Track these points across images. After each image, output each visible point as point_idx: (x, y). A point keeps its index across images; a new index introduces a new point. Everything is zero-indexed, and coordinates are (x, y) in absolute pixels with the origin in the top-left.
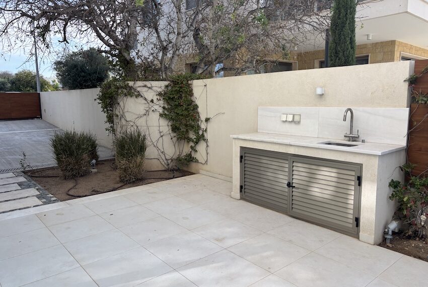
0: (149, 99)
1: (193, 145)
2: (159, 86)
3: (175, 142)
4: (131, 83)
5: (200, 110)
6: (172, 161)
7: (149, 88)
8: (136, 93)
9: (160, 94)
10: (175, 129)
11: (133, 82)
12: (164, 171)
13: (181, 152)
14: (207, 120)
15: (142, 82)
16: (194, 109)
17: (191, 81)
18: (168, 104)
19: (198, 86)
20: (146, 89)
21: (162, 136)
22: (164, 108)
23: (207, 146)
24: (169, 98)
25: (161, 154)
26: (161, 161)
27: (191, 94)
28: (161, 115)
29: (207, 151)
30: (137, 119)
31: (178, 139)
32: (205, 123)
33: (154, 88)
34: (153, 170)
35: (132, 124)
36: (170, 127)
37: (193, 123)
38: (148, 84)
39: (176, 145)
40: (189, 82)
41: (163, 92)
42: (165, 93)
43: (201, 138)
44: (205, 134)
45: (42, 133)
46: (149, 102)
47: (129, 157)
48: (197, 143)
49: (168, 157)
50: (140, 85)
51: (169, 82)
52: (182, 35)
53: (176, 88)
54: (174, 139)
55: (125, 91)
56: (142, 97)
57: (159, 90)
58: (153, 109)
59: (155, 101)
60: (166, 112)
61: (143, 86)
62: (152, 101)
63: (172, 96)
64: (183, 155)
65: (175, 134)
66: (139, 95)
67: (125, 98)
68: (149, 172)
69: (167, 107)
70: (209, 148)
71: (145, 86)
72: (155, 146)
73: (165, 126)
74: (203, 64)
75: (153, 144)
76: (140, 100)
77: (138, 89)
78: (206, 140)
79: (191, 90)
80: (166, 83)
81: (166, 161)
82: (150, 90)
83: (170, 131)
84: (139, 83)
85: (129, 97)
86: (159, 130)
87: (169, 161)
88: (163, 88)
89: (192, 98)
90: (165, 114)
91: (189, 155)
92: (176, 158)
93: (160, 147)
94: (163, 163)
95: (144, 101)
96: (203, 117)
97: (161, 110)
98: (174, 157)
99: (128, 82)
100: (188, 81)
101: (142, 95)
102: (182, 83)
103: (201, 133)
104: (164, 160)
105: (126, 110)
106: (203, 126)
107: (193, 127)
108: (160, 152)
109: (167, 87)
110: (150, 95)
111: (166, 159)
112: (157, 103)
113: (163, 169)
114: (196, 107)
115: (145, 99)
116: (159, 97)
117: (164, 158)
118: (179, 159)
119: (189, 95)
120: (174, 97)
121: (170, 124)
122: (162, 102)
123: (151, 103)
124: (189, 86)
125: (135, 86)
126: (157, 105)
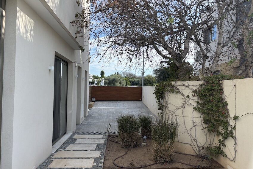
0: (186, 95)
1: (222, 139)
2: (195, 85)
3: (206, 132)
4: (173, 83)
5: (229, 107)
6: (203, 148)
7: (187, 86)
8: (176, 90)
9: (195, 91)
10: (206, 121)
11: (175, 82)
12: (195, 156)
13: (212, 142)
14: (236, 118)
15: (181, 82)
16: (223, 106)
17: (222, 81)
18: (202, 99)
19: (227, 85)
20: (184, 87)
21: (195, 126)
22: (198, 103)
23: (236, 144)
24: (202, 95)
25: (193, 141)
26: (193, 147)
27: (222, 93)
28: (195, 109)
29: (235, 148)
30: (176, 110)
31: (208, 130)
32: (234, 121)
33: (190, 87)
34: (186, 153)
35: (172, 113)
36: (202, 119)
37: (222, 119)
38: (186, 83)
39: (208, 136)
40: (221, 82)
41: (197, 90)
42: (199, 91)
43: (229, 134)
44: (234, 132)
45: (137, 110)
46: (186, 97)
47: (160, 142)
48: (225, 138)
49: (199, 145)
50: (180, 84)
51: (203, 82)
52: (222, 45)
53: (208, 87)
54: (206, 130)
55: (169, 88)
56: (180, 93)
57: (194, 88)
58: (188, 103)
59: (191, 96)
60: (199, 106)
61: (182, 85)
62: (188, 97)
63: (204, 94)
64: (213, 146)
65: (206, 126)
66: (178, 92)
67: (169, 94)
68: (183, 154)
69: (200, 102)
70: (237, 146)
71: (183, 85)
72: (188, 133)
73: (198, 117)
74: (243, 67)
75: (187, 131)
76: (179, 95)
77: (178, 87)
78: (235, 138)
79: (222, 89)
80: (201, 83)
81: (197, 148)
82: (187, 88)
83: (203, 123)
84: (179, 83)
85: (171, 93)
86: (193, 121)
87: (201, 149)
88: (198, 87)
89: (223, 96)
90: (199, 108)
91: (218, 148)
92: (206, 147)
93: (193, 135)
94: (195, 149)
95: (182, 97)
96: (232, 114)
97: (195, 104)
98: (205, 146)
99: (171, 82)
100: (219, 81)
101: (181, 92)
102: (213, 83)
103: (229, 129)
104: (196, 147)
105: (169, 103)
106: (232, 123)
107: (222, 122)
108: (192, 139)
109: (201, 85)
110: (187, 92)
111: (198, 146)
112: (192, 99)
113: (195, 154)
114: (226, 104)
115: (183, 95)
116: (193, 94)
117: (196, 145)
118: (209, 149)
119: (220, 93)
120: (206, 94)
121: (202, 116)
122: (196, 98)
123: (187, 98)
124: (220, 85)
125: (175, 85)
126: (192, 100)
